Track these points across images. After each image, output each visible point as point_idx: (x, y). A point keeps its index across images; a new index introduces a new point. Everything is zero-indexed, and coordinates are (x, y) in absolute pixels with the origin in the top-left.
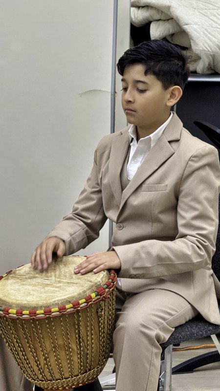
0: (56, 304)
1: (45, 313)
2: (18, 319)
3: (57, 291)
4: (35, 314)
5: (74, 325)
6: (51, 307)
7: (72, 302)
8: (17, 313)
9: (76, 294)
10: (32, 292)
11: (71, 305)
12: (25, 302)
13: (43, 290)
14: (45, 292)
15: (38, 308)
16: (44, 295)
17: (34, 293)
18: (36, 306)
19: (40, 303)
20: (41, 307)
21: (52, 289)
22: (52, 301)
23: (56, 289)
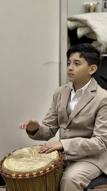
0: (35, 171)
1: (30, 176)
2: (16, 179)
3: (35, 164)
4: (25, 176)
5: (44, 181)
6: (33, 173)
7: (43, 170)
8: (16, 176)
9: (44, 166)
10: (22, 165)
11: (42, 171)
12: (20, 171)
13: (28, 164)
14: (29, 165)
15: (26, 173)
16: (29, 167)
17: (24, 165)
18: (25, 172)
19: (27, 171)
20: (28, 173)
21: (32, 163)
22: (33, 170)
23: (34, 163)
